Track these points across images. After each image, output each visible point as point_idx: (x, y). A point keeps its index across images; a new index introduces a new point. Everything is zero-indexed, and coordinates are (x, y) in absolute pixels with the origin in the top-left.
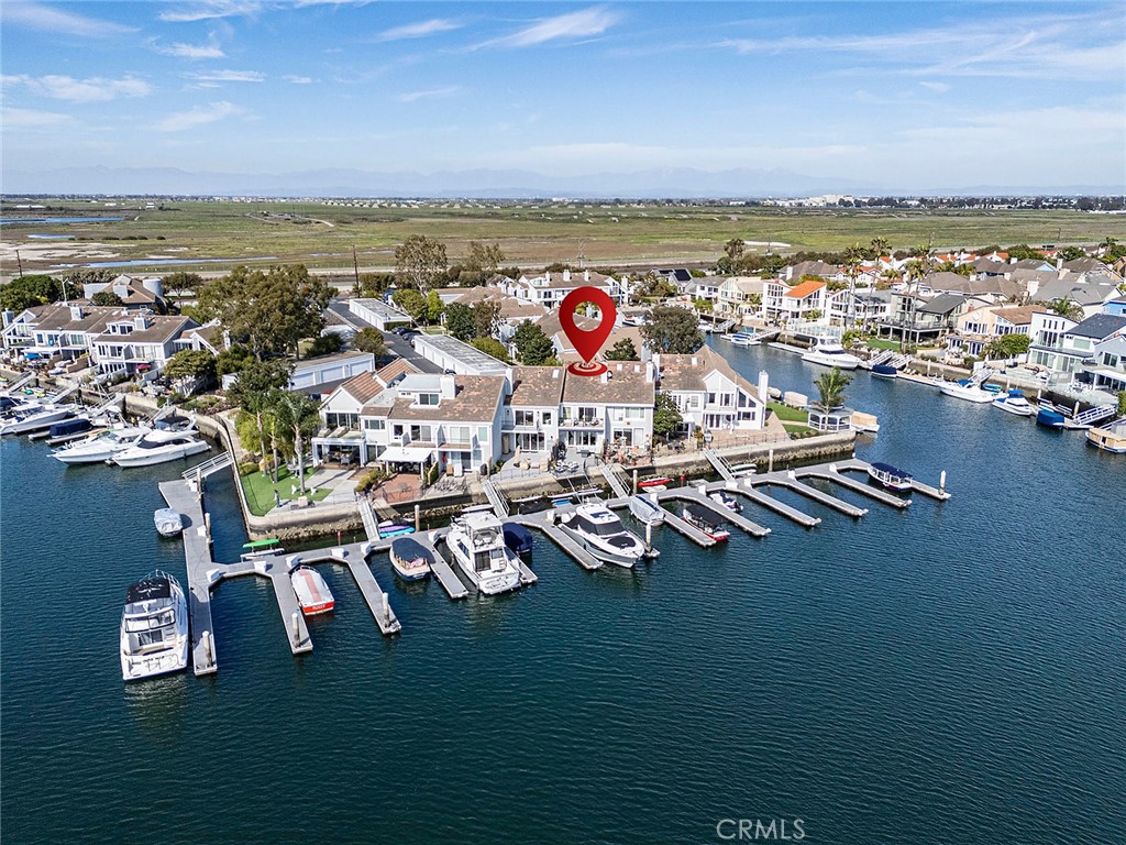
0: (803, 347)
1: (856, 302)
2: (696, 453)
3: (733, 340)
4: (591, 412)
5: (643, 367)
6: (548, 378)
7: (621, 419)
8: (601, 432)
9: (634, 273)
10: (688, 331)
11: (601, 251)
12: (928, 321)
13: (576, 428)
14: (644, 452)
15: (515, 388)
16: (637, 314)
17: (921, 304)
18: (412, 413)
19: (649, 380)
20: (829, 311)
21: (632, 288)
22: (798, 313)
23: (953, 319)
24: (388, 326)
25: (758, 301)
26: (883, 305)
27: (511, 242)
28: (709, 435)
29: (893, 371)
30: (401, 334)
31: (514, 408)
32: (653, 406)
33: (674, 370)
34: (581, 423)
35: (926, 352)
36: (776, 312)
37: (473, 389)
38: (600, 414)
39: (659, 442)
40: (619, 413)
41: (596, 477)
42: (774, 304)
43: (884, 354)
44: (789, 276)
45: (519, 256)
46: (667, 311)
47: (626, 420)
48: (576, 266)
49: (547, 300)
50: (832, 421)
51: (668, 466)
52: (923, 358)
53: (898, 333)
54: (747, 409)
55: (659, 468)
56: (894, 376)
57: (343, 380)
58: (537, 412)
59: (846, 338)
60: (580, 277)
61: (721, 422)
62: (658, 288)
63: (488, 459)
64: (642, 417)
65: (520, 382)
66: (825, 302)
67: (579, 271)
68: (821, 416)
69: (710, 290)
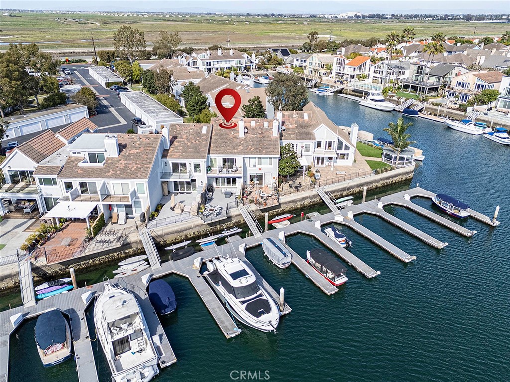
0: (357, 96)
1: (389, 69)
2: (310, 190)
3: (317, 92)
4: (232, 161)
5: (270, 122)
6: (198, 134)
7: (255, 166)
8: (240, 177)
9: (259, 52)
10: (300, 93)
11: (240, 39)
12: (433, 80)
13: (220, 174)
14: (272, 192)
15: (172, 142)
16: (260, 75)
17: (428, 70)
18: (80, 171)
19: (275, 134)
20: (372, 74)
21: (258, 60)
22: (353, 76)
23: (447, 79)
24: (108, 84)
25: (330, 68)
26: (404, 70)
27: (193, 34)
28: (318, 174)
29: (416, 113)
30: (115, 90)
31: (170, 161)
32: (279, 156)
33: (292, 124)
34: (224, 169)
35: (435, 100)
36: (341, 74)
37: (135, 147)
38: (239, 163)
39: (283, 182)
40: (253, 161)
41: (236, 216)
42: (340, 70)
43: (408, 102)
44: (343, 53)
45: (196, 42)
46: (285, 77)
47: (258, 166)
48: (226, 47)
49: (209, 67)
50: (402, 159)
51: (290, 202)
52: (433, 104)
53: (415, 88)
54: (343, 151)
55: (284, 204)
56: (417, 116)
57: (62, 127)
58: (190, 162)
59: (384, 92)
60: (227, 53)
61: (325, 161)
62: (272, 60)
63: (147, 208)
64: (271, 164)
65: (176, 138)
66: (369, 69)
67: (228, 49)
68: (394, 156)
69: (301, 61)
